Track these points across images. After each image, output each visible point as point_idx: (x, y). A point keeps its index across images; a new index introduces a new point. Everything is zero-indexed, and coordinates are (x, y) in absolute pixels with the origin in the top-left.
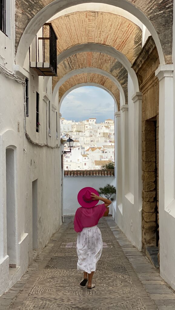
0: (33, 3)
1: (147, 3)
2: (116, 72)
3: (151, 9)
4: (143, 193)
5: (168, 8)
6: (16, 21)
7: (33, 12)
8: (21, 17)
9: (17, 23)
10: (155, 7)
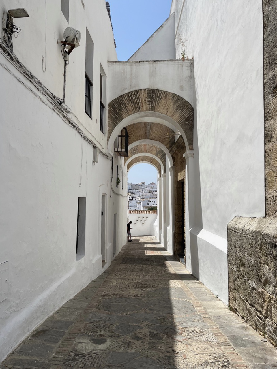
0: (118, 117)
1: (179, 118)
2: (159, 155)
3: (182, 121)
4: (175, 222)
5: (191, 120)
7: (118, 122)
8: (111, 124)
9: (109, 127)
10: (184, 120)
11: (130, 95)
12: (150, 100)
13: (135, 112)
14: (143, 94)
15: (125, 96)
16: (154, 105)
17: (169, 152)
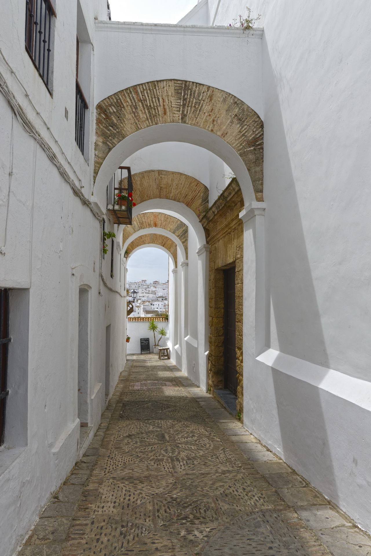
0: (115, 132)
1: (237, 139)
2: (179, 232)
3: (241, 145)
4: (210, 338)
5: (259, 145)
6: (95, 149)
7: (115, 141)
8: (101, 146)
9: (97, 152)
10: (245, 143)
11: (139, 91)
12: (180, 103)
13: (151, 124)
14: (165, 89)
15: (130, 91)
16: (187, 112)
17: (199, 222)
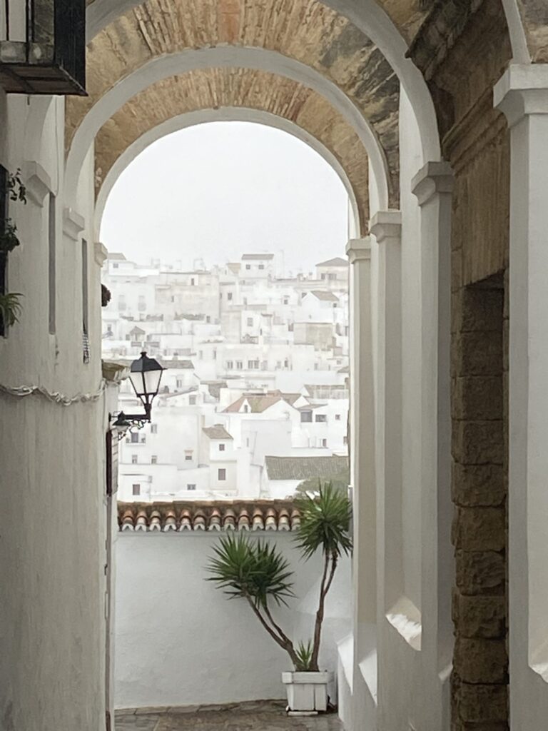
2: (349, 65)
4: (455, 599)
17: (408, 56)
